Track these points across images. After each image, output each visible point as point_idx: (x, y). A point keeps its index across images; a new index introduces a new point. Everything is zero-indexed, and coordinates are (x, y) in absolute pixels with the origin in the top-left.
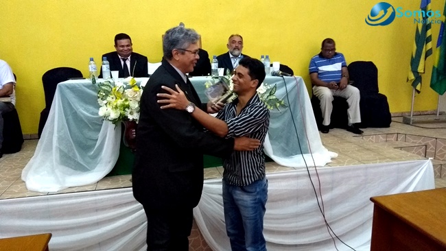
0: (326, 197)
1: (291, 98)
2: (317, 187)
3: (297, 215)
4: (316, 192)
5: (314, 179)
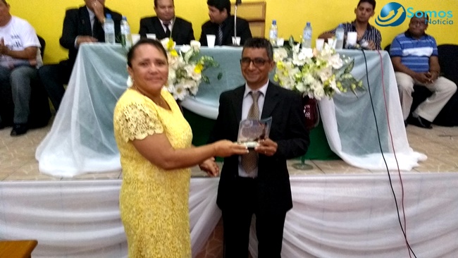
0: (410, 211)
1: (372, 78)
2: (399, 198)
3: (369, 232)
4: (398, 203)
5: (396, 186)
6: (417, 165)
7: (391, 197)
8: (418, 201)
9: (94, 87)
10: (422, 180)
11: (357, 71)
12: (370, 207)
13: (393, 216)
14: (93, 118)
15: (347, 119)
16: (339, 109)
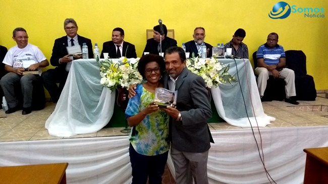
1: (240, 75)
2: (259, 143)
4: (258, 146)
6: (270, 123)
7: (255, 142)
8: (270, 144)
9: (80, 85)
10: (272, 132)
11: (232, 71)
12: (243, 149)
13: (257, 153)
14: (80, 103)
15: (228, 98)
16: (222, 93)
